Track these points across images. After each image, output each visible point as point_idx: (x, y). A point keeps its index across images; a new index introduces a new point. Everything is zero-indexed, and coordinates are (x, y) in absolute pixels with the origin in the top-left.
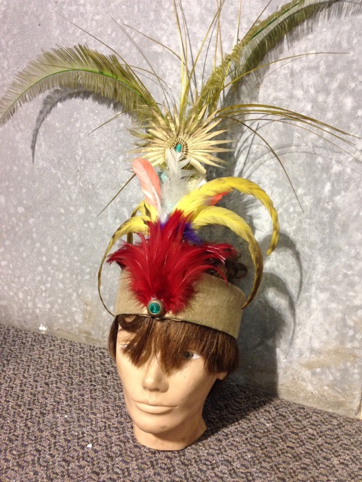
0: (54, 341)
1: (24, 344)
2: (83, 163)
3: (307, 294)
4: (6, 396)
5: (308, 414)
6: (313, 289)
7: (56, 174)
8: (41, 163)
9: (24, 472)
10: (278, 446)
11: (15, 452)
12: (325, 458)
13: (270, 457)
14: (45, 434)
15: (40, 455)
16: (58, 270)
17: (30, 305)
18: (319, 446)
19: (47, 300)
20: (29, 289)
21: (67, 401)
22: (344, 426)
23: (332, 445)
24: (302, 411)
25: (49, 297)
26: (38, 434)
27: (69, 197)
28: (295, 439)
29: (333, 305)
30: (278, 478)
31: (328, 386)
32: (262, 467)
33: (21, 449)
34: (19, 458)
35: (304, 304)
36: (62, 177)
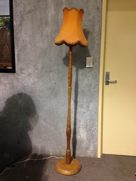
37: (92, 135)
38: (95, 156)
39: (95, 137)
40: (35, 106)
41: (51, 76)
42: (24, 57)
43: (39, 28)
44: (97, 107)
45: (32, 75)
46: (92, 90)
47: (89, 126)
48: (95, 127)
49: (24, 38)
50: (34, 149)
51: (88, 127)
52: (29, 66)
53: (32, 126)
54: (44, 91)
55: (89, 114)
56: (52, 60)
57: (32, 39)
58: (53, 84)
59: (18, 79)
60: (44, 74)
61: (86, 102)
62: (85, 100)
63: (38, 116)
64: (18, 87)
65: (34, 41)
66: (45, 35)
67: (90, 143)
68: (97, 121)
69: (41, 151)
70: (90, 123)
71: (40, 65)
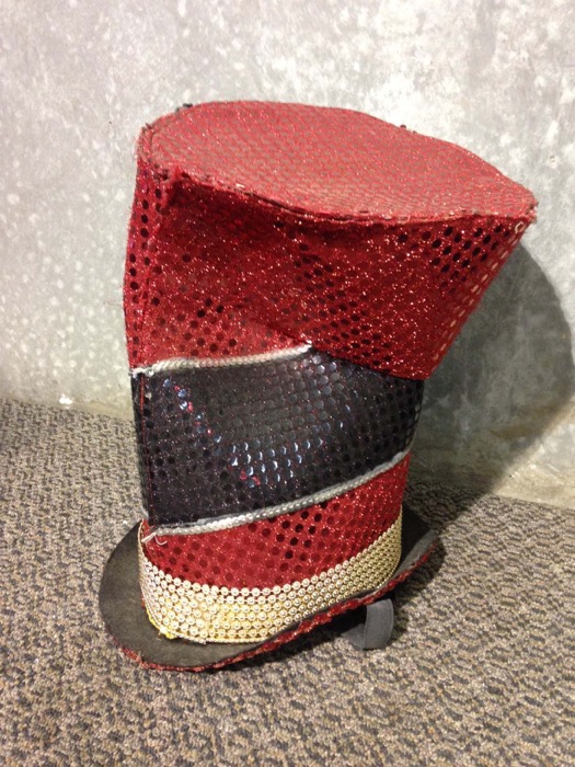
0: (87, 419)
1: (39, 424)
2: (118, 107)
3: (509, 318)
4: (21, 498)
5: (505, 506)
6: (521, 308)
7: (71, 131)
8: (44, 112)
9: (68, 603)
10: (464, 551)
11: (49, 576)
12: (540, 565)
13: (455, 567)
14: (94, 548)
15: (91, 577)
16: (85, 302)
17: (41, 364)
18: (528, 549)
19: (70, 355)
20: (38, 338)
21: (123, 501)
22: (564, 521)
23: (548, 546)
24: (496, 502)
25: (74, 348)
26: (83, 548)
27: (96, 171)
28: (491, 541)
30: (471, 594)
31: (537, 463)
32: (444, 580)
33: (59, 571)
34: (58, 583)
35: (504, 336)
36: (83, 137)
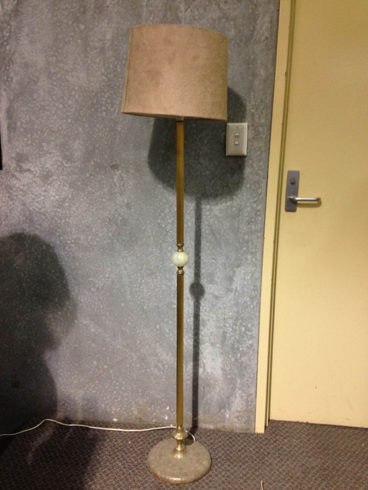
29: (243, 394)
37: (239, 365)
38: (248, 429)
39: (250, 371)
40: (66, 274)
41: (115, 180)
42: (28, 120)
43: (75, 25)
44: (256, 279)
45: (55, 177)
46: (244, 228)
47: (233, 338)
48: (250, 342)
49: (26, 55)
50: (63, 404)
51: (229, 342)
52: (45, 149)
53: (56, 335)
54: (94, 230)
55: (233, 302)
56: (119, 129)
57: (54, 59)
58: (121, 206)
59: (9, 188)
60: (91, 175)
61: (225, 264)
62: (221, 260)
63: (75, 306)
64: (11, 213)
65: (61, 65)
66: (96, 48)
67: (234, 389)
68: (256, 322)
69: (84, 411)
70: (234, 330)
71: (81, 147)
